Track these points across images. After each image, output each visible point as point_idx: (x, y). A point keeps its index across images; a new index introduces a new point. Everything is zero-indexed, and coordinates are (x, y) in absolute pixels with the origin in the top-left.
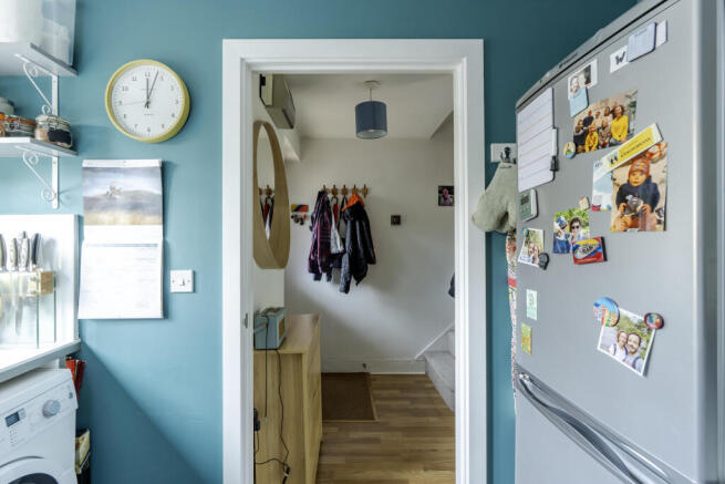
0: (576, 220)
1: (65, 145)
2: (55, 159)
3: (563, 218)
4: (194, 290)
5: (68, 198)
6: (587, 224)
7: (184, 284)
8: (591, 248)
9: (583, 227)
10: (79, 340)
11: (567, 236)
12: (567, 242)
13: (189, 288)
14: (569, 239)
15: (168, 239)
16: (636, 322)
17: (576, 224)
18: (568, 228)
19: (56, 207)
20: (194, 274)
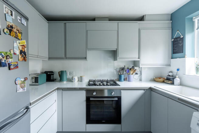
0: (8, 56)
3: (3, 54)
6: (12, 58)
8: (15, 65)
9: (11, 58)
11: (5, 61)
12: (5, 63)
14: (6, 62)
16: (23, 81)
17: (8, 57)
18: (5, 58)
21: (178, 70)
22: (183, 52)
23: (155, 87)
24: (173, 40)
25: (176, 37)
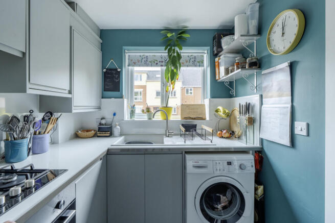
1: (256, 67)
2: (255, 73)
4: (308, 135)
5: (259, 88)
7: (301, 130)
10: (261, 147)
13: (304, 133)
15: (294, 104)
19: (255, 92)
20: (308, 125)
21: (114, 114)
22: (119, 91)
23: (112, 146)
24: (105, 70)
25: (110, 68)
